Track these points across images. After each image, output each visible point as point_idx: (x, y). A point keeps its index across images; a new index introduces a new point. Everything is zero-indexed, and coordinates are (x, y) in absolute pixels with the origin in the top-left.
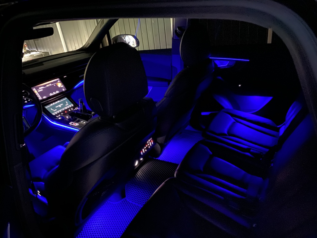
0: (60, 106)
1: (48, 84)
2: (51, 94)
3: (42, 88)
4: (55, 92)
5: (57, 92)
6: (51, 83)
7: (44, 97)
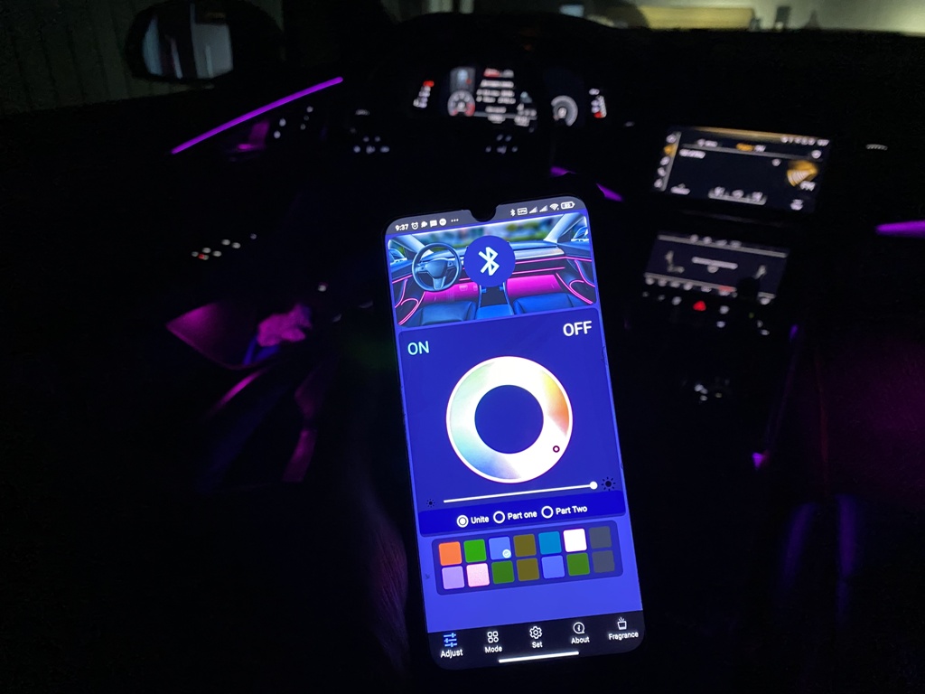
0: (714, 266)
1: (752, 143)
2: (718, 193)
3: (711, 145)
4: (744, 196)
5: (757, 199)
6: (771, 146)
7: (680, 190)
